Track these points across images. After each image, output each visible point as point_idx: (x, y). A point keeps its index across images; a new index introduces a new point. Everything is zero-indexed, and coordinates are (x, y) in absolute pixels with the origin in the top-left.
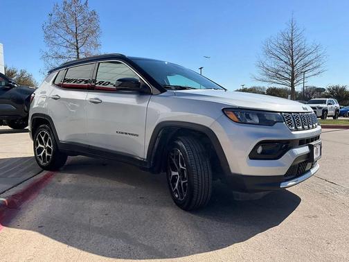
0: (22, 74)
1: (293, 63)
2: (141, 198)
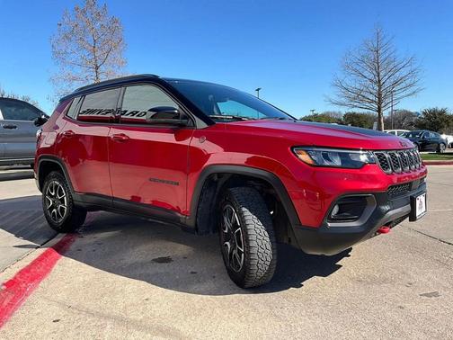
1: (379, 81)
2: (192, 273)
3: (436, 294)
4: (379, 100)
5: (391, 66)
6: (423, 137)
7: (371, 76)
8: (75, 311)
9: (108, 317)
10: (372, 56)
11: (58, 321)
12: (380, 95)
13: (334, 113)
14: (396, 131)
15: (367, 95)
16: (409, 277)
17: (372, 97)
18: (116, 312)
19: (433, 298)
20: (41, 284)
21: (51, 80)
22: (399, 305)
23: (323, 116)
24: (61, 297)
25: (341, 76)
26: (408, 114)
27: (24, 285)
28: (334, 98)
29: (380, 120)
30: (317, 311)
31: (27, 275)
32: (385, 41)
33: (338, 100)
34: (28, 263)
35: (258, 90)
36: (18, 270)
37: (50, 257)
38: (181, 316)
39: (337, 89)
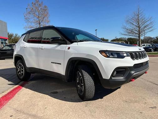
0: (16, 36)
1: (139, 26)
2: (64, 98)
3: (155, 107)
4: (139, 33)
5: (143, 21)
6: (156, 46)
7: (136, 25)
8: (19, 112)
9: (30, 115)
10: (136, 17)
11: (12, 116)
12: (139, 31)
13: (124, 38)
14: (146, 44)
15: (134, 31)
16: (146, 100)
17: (136, 32)
18: (34, 113)
19: (154, 109)
20: (10, 101)
21: (24, 28)
22: (141, 111)
23: (120, 39)
24: (15, 106)
25: (125, 24)
26: (150, 38)
27: (3, 102)
28: (123, 32)
29: (139, 40)
30: (108, 114)
31: (5, 98)
32: (141, 12)
33: (124, 33)
34: (6, 94)
35: (96, 30)
36: (2, 96)
37: (15, 91)
38: (57, 115)
39: (123, 29)
